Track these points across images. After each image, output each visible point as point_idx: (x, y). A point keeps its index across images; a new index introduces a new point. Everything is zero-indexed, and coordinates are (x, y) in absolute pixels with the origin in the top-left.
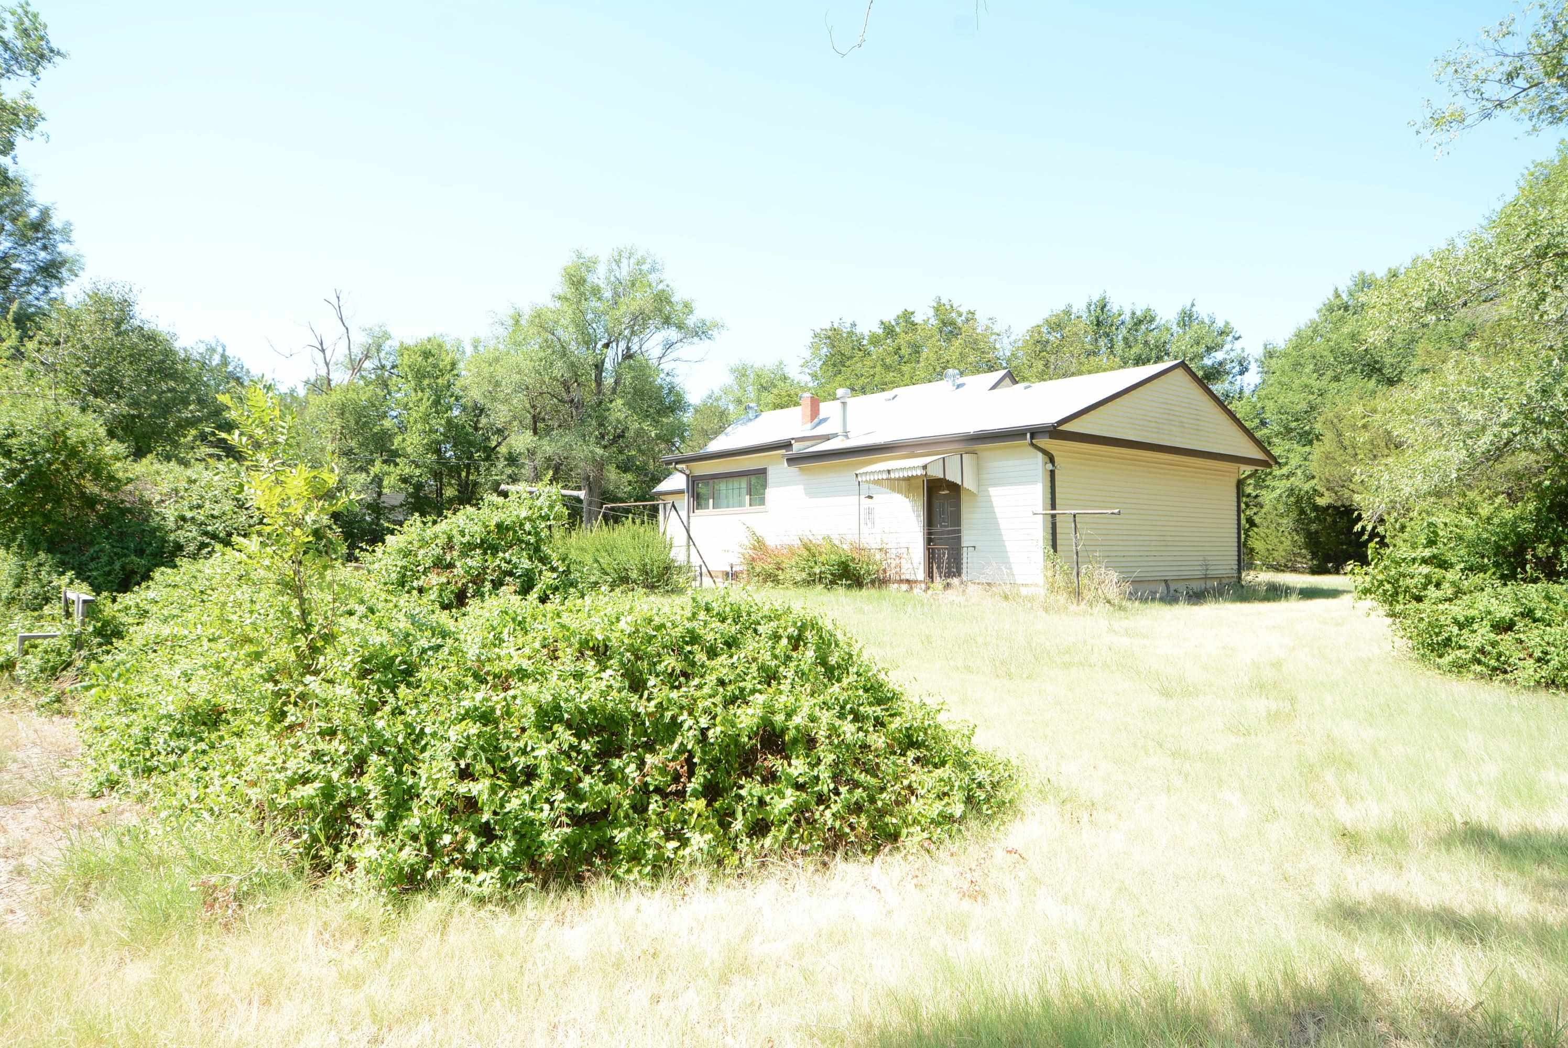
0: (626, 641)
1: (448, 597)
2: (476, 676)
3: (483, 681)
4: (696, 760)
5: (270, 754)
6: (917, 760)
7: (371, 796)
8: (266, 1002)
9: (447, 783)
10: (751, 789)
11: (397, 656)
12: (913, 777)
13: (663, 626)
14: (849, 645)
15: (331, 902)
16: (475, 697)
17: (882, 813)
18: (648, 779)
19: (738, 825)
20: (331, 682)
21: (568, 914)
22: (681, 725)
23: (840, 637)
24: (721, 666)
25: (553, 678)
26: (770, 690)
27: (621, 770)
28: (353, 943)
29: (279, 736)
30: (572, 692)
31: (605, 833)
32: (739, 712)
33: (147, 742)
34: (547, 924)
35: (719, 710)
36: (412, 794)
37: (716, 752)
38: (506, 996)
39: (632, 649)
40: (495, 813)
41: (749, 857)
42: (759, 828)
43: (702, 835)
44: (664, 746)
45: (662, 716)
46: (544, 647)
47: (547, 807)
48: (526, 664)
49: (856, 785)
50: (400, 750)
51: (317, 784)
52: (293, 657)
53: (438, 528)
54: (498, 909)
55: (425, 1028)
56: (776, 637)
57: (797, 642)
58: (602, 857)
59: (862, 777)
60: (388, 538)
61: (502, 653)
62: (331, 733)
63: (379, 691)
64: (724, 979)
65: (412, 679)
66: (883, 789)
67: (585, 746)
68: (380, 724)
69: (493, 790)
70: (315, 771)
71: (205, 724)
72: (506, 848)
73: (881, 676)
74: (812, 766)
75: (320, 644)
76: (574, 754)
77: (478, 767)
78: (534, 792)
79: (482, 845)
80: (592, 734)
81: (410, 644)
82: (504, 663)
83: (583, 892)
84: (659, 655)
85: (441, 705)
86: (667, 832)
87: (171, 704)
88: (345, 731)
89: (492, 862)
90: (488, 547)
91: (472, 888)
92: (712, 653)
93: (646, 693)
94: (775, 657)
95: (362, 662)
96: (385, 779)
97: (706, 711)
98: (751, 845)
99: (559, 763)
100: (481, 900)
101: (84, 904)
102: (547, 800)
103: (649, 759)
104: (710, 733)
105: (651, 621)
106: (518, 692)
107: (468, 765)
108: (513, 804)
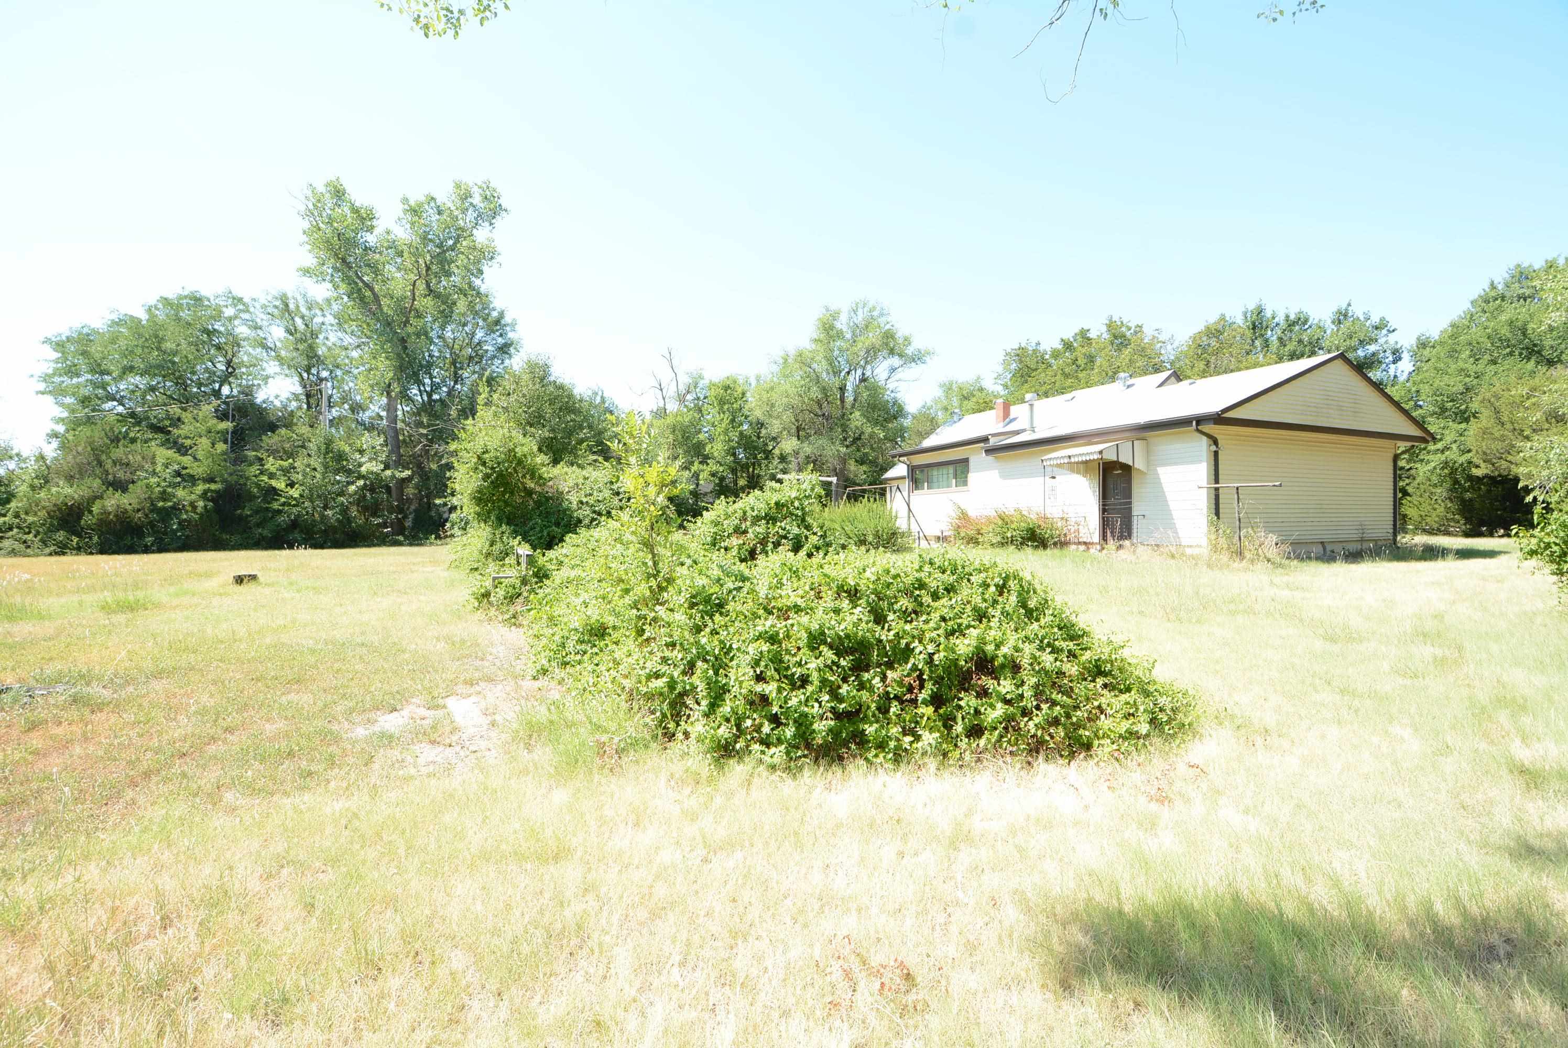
0: (871, 586)
1: (744, 554)
2: (765, 609)
3: (770, 613)
4: (925, 677)
5: (635, 657)
6: (1105, 686)
7: (699, 690)
8: (637, 825)
9: (749, 684)
10: (968, 701)
11: (712, 594)
12: (1103, 700)
13: (898, 575)
14: (1046, 592)
15: (675, 761)
16: (767, 624)
17: (1078, 726)
18: (889, 689)
19: (959, 728)
20: (672, 610)
21: (834, 782)
22: (913, 649)
23: (1038, 587)
24: (943, 606)
25: (819, 612)
26: (982, 626)
27: (869, 681)
28: (690, 789)
29: (640, 645)
30: (833, 622)
31: (858, 727)
32: (958, 642)
33: (563, 645)
34: (818, 790)
35: (942, 640)
36: (725, 690)
37: (940, 671)
38: (792, 839)
39: (876, 593)
40: (781, 707)
41: (967, 753)
42: (975, 731)
43: (931, 733)
44: (901, 665)
45: (899, 642)
46: (812, 589)
47: (816, 705)
48: (800, 602)
49: (1054, 703)
50: (716, 659)
51: (665, 679)
52: (648, 593)
53: (736, 506)
54: (784, 775)
55: (739, 855)
56: (986, 585)
57: (1002, 589)
58: (856, 744)
59: (1059, 697)
60: (704, 513)
61: (783, 593)
62: (673, 645)
63: (702, 617)
64: (953, 844)
65: (724, 610)
66: (1076, 708)
67: (843, 663)
68: (704, 641)
69: (780, 690)
70: (663, 670)
71: (596, 635)
72: (789, 732)
73: (1073, 618)
74: (1018, 686)
75: (664, 584)
76: (835, 668)
77: (768, 674)
78: (808, 694)
79: (772, 729)
80: (847, 654)
81: (722, 585)
82: (784, 600)
83: (844, 768)
84: (896, 597)
85: (743, 629)
86: (904, 728)
87: (576, 622)
88: (681, 644)
89: (780, 741)
90: (770, 519)
91: (766, 758)
92: (935, 596)
93: (887, 625)
94: (985, 600)
95: (691, 597)
96: (707, 678)
97: (932, 640)
98: (969, 744)
99: (825, 674)
100: (773, 767)
101: (529, 747)
102: (817, 700)
103: (889, 674)
104: (936, 657)
105: (888, 572)
106: (794, 622)
107: (762, 672)
108: (793, 702)
